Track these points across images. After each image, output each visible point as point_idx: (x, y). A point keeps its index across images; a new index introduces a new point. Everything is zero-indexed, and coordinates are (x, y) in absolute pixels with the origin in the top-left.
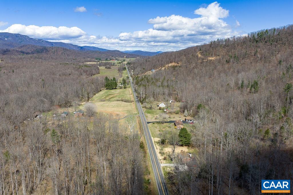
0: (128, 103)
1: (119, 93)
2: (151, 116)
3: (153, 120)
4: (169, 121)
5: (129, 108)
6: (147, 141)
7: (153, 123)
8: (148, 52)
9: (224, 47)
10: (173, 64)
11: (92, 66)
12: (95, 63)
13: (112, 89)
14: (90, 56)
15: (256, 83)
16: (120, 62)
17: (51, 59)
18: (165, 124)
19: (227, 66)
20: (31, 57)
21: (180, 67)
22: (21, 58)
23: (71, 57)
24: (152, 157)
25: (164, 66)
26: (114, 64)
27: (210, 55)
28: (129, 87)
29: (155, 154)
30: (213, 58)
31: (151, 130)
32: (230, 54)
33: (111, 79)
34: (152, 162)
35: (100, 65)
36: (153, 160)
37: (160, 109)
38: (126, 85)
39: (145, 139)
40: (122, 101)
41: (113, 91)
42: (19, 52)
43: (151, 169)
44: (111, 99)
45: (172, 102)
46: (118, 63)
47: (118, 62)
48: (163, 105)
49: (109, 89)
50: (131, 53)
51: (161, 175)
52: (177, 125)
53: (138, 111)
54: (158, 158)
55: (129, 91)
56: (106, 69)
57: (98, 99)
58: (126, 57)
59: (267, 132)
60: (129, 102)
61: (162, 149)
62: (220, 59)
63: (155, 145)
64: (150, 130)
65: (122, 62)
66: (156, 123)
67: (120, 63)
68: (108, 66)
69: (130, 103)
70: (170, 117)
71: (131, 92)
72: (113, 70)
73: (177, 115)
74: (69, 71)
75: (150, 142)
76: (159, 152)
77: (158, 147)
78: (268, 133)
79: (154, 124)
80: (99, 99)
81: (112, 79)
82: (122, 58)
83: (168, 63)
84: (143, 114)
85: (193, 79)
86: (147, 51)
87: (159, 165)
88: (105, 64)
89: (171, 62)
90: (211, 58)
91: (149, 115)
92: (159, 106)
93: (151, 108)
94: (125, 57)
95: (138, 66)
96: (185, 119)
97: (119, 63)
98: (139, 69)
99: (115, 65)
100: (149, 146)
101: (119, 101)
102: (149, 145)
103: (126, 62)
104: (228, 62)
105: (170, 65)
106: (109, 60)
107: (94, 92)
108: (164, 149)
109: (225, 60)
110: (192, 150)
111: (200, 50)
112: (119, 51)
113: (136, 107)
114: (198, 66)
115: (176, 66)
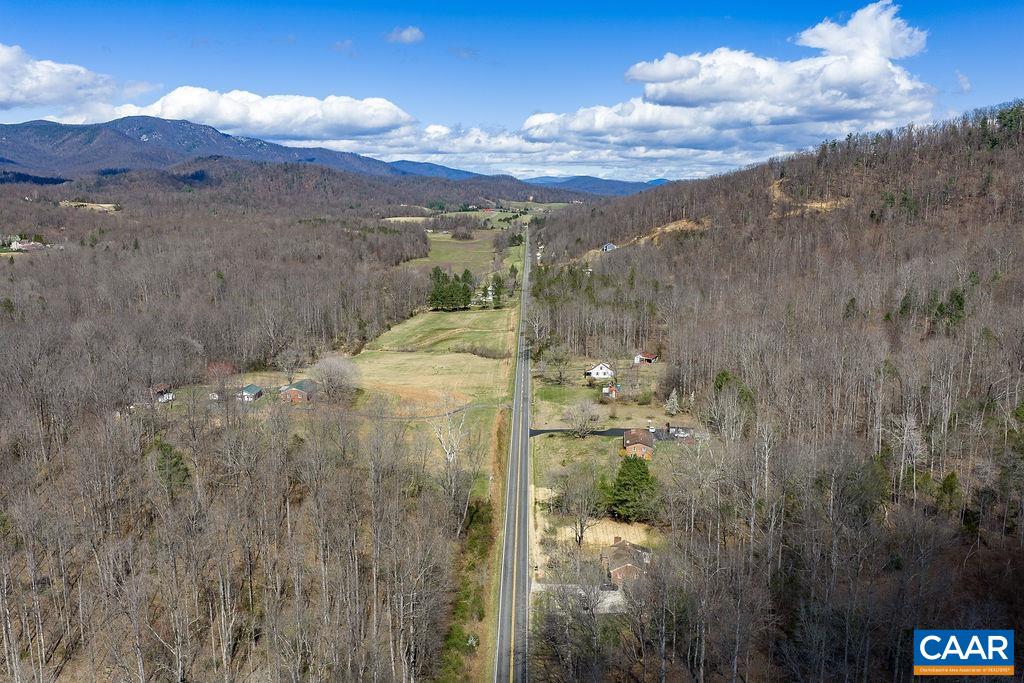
0: (491, 362)
1: (473, 326)
2: (550, 410)
3: (555, 424)
4: (607, 428)
5: (488, 379)
6: (510, 498)
7: (551, 434)
8: (620, 182)
9: (869, 165)
10: (683, 224)
11: (406, 230)
12: (420, 220)
13: (454, 310)
14: (409, 196)
15: (958, 300)
16: (510, 215)
17: (277, 205)
18: (590, 440)
19: (868, 234)
20: (213, 199)
21: (702, 234)
22: (179, 202)
23: (345, 199)
24: (510, 555)
25: (649, 234)
26: (485, 223)
27: (815, 194)
28: (513, 305)
29: (525, 544)
30: (824, 205)
31: (535, 460)
32: (889, 189)
33: (456, 276)
34: (505, 576)
35: (436, 228)
36: (509, 567)
37: (591, 385)
38: (505, 296)
39: (504, 489)
40: (474, 352)
41: (453, 317)
42: (179, 180)
43: (492, 598)
44: (439, 347)
45: (641, 360)
46: (500, 220)
47: (503, 216)
48: (605, 370)
49: (443, 310)
50: (557, 184)
51: (521, 621)
52: (628, 445)
53: (513, 388)
54: (529, 561)
55: (509, 319)
56: (454, 241)
57: (393, 345)
58: (535, 200)
59: (949, 486)
60: (494, 358)
61: (553, 531)
62: (849, 207)
63: (535, 512)
64: (530, 460)
65: (517, 217)
66: (560, 434)
67: (507, 220)
68: (462, 230)
69: (496, 361)
70: (613, 417)
71: (514, 322)
72: (479, 243)
73: (644, 410)
74: (316, 246)
75: (520, 503)
76: (539, 538)
77: (541, 520)
78: (952, 490)
79: (551, 439)
80: (398, 343)
81: (460, 276)
82: (521, 204)
83: (666, 222)
84: (525, 399)
85: (736, 277)
86: (616, 177)
87: (524, 588)
88: (451, 226)
89: (675, 219)
90: (819, 205)
91: (546, 407)
92: (589, 374)
93: (560, 381)
94: (531, 198)
95: (561, 231)
96: (668, 425)
97: (504, 220)
98: (561, 242)
99: (490, 226)
100: (512, 516)
101: (464, 351)
102: (512, 512)
103: (527, 218)
104: (876, 218)
105: (670, 228)
106: (473, 210)
107: (390, 318)
108: (558, 530)
109: (866, 211)
110: (657, 540)
111: (782, 175)
112: (512, 179)
113: (513, 374)
114: (768, 233)
115: (693, 233)
